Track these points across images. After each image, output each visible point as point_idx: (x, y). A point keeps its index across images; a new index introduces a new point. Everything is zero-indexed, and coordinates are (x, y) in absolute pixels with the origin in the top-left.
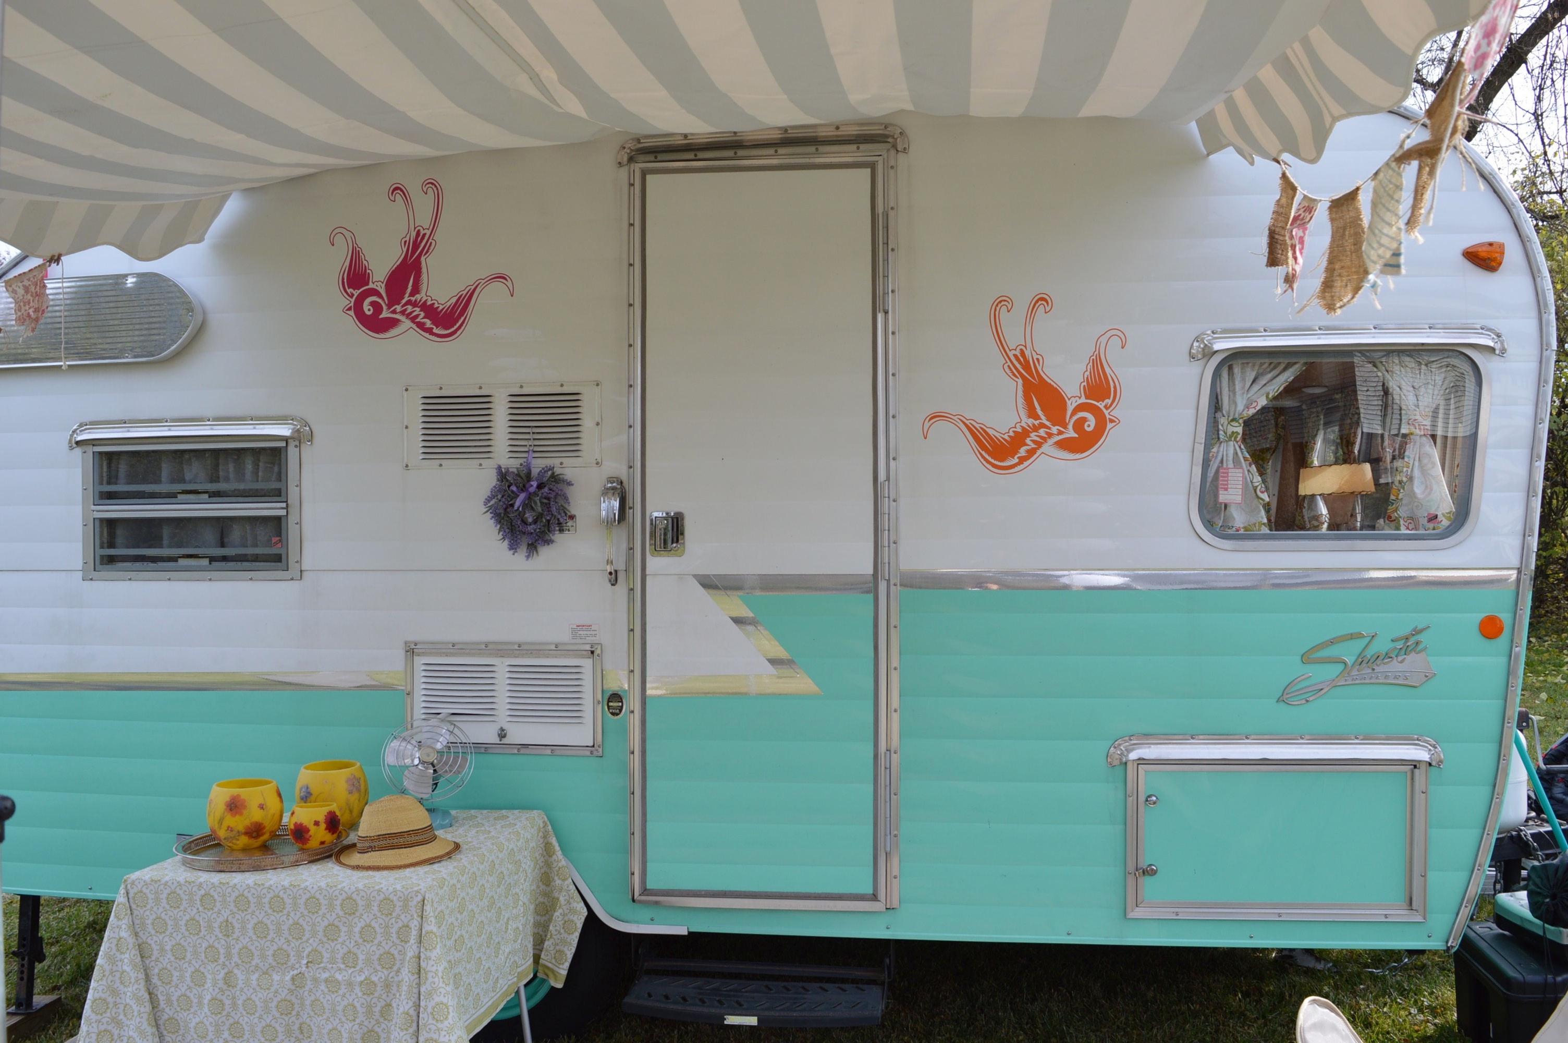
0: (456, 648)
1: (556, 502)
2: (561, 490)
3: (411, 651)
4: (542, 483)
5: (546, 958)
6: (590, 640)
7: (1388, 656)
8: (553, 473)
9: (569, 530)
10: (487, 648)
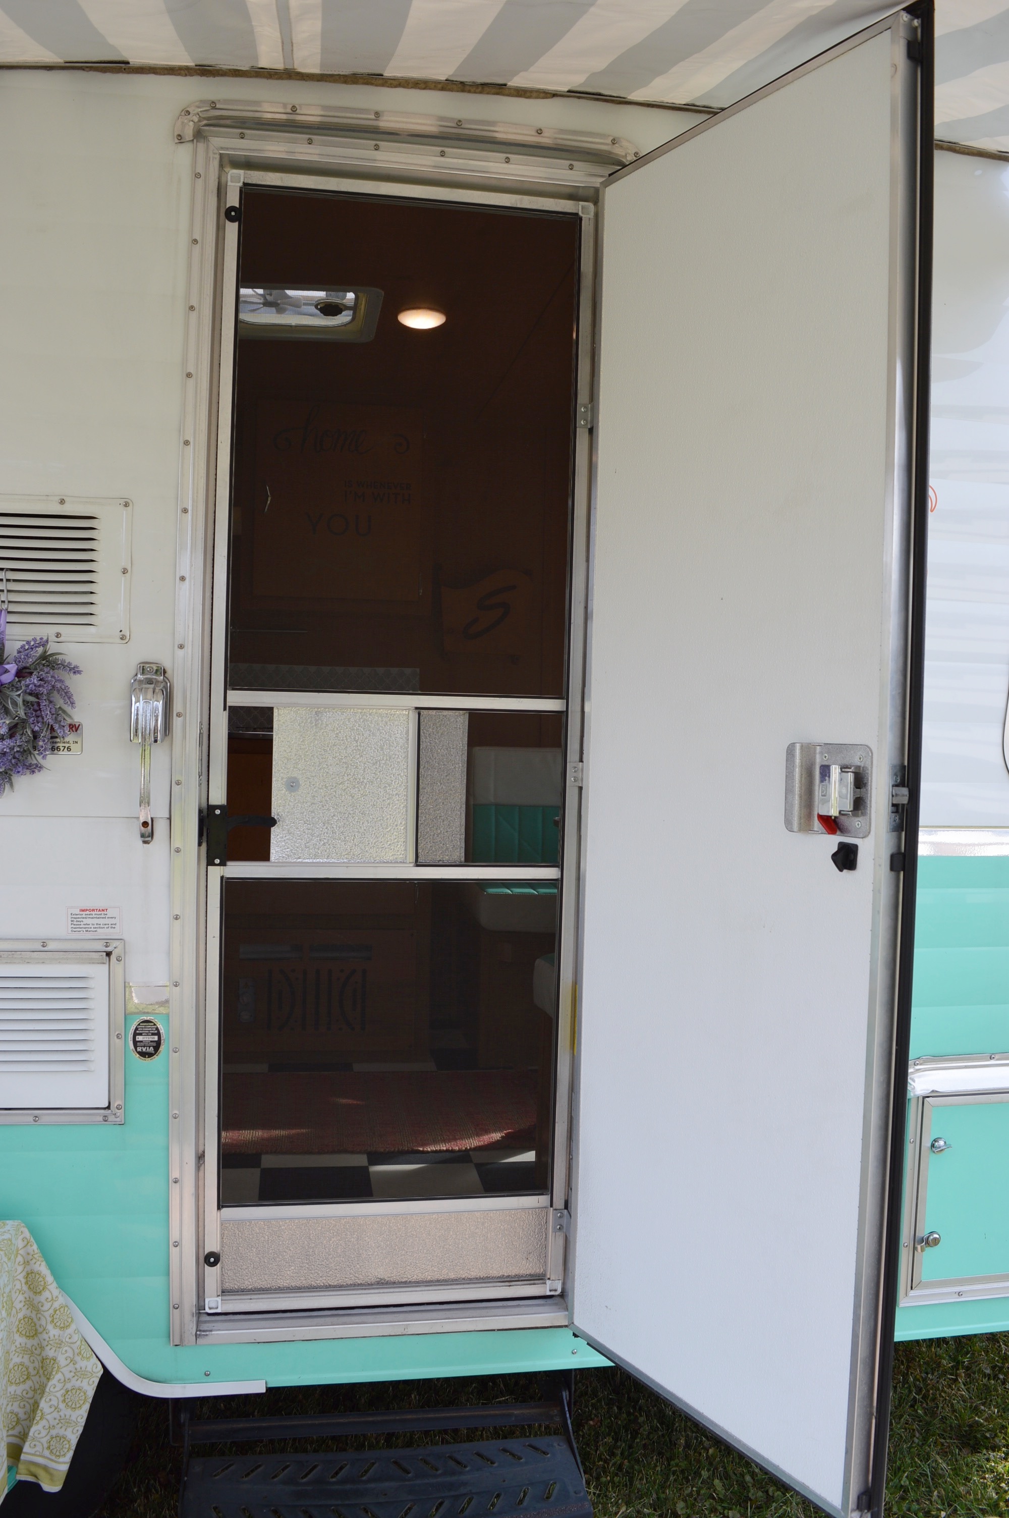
1: (51, 702)
2: (61, 681)
4: (25, 668)
5: (32, 1451)
6: (103, 933)
8: (45, 652)
9: (69, 749)
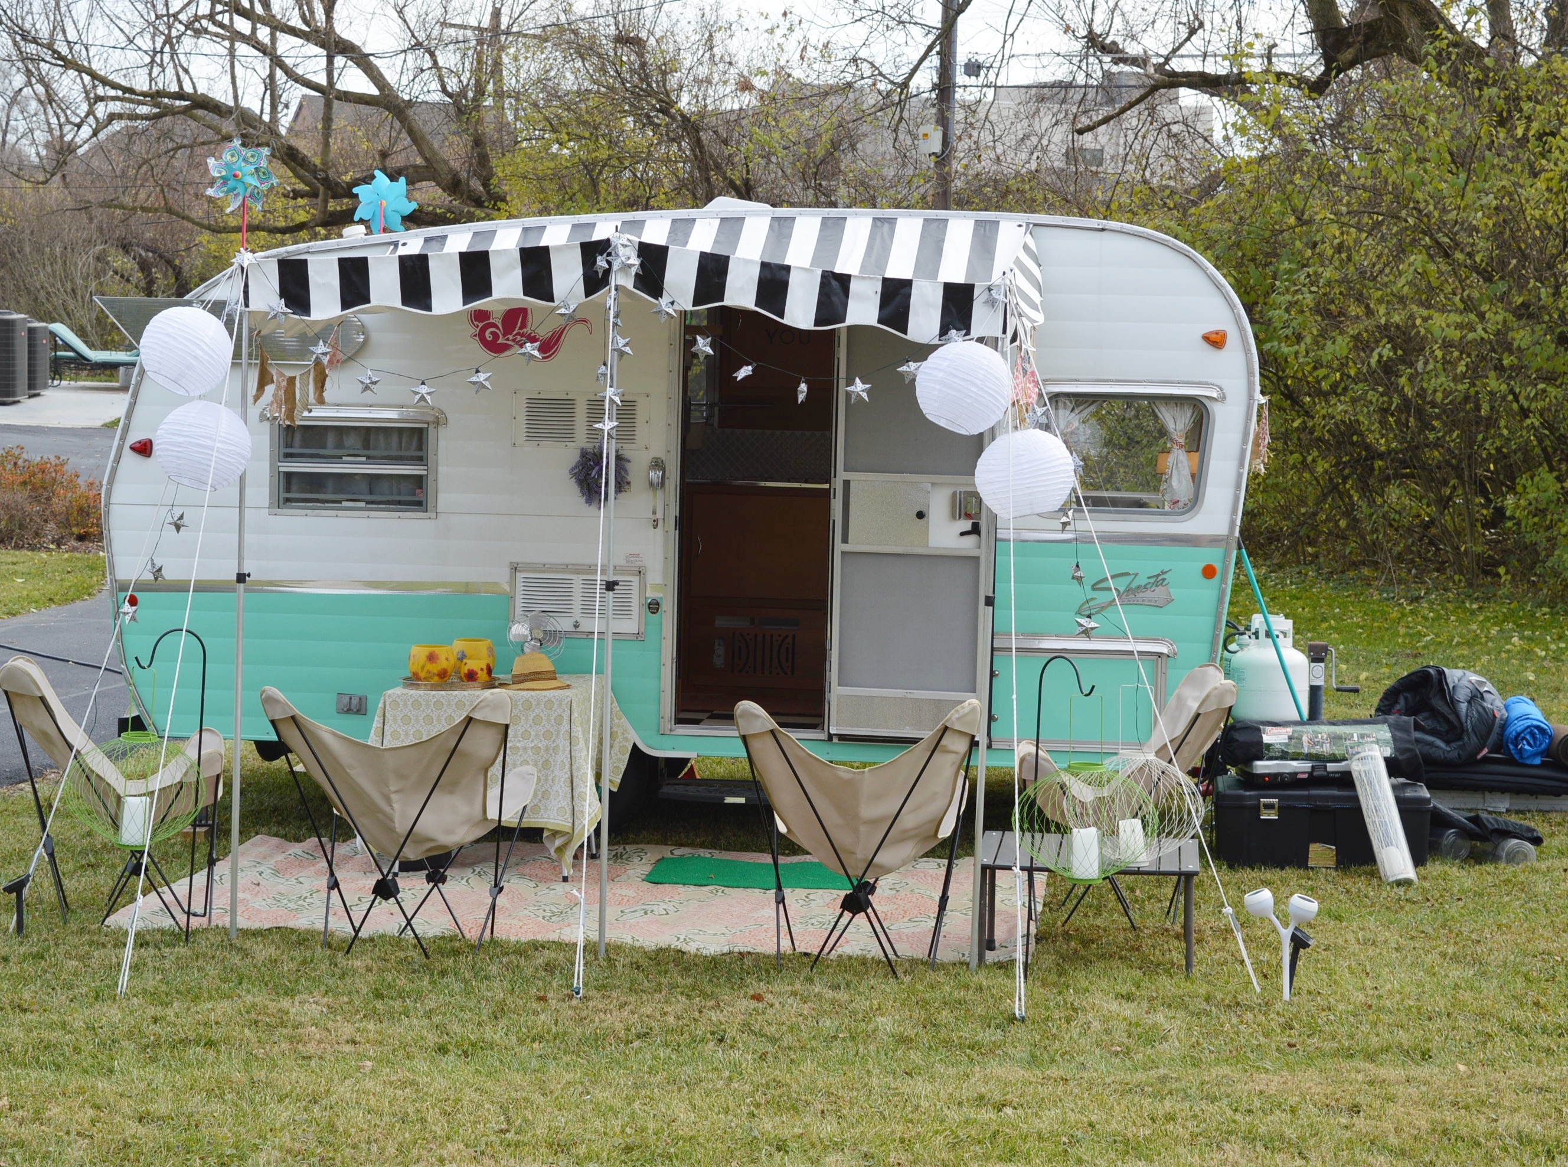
0: (544, 567)
2: (623, 465)
3: (515, 569)
6: (638, 564)
7: (1145, 587)
8: (618, 454)
9: (626, 492)
10: (566, 568)
